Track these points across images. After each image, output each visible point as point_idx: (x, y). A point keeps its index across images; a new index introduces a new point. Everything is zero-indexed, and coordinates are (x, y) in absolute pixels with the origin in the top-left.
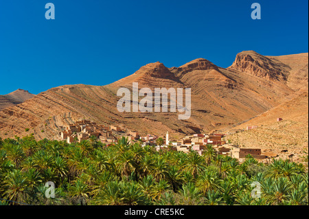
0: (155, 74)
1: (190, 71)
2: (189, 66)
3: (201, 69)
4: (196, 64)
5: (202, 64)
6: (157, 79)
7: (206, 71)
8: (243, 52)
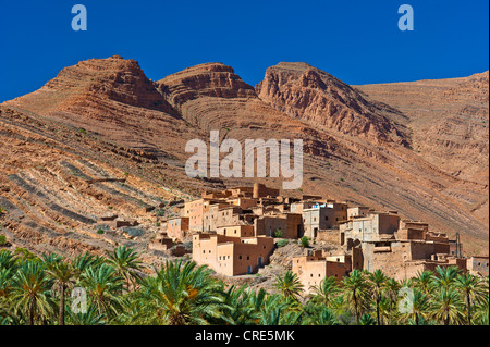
0: (121, 90)
1: (192, 96)
2: (187, 82)
3: (220, 94)
4: (205, 80)
5: (223, 78)
6: (131, 109)
7: (235, 101)
8: (280, 65)
